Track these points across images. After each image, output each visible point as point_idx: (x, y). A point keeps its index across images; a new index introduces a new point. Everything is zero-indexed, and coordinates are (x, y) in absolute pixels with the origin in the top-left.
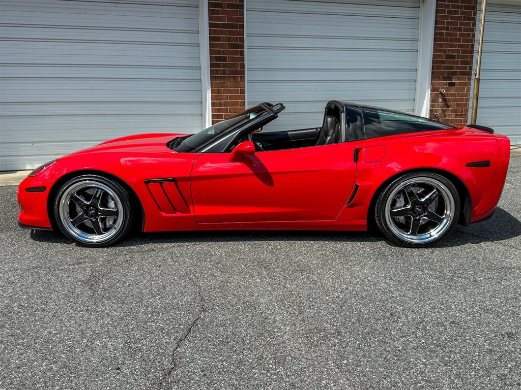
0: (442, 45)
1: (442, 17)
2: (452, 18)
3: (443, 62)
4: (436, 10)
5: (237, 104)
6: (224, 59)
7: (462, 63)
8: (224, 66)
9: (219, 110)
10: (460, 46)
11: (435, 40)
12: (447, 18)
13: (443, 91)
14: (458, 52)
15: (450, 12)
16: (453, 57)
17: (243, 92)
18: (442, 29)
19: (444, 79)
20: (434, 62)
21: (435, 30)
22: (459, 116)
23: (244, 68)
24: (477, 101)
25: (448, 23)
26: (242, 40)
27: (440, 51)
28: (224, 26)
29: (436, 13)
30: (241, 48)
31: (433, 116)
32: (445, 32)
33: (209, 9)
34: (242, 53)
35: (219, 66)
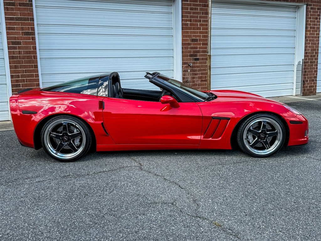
0: (187, 32)
1: (186, 13)
2: (194, 13)
3: (189, 44)
4: (182, 8)
5: (32, 76)
6: (19, 43)
7: (203, 44)
8: (19, 48)
9: (17, 81)
10: (200, 32)
11: (182, 29)
12: (190, 13)
13: (191, 64)
14: (200, 36)
15: (191, 9)
16: (196, 40)
17: (36, 67)
18: (186, 21)
19: (191, 56)
20: (183, 44)
21: (182, 22)
22: (204, 81)
23: (36, 49)
24: (210, 71)
25: (191, 17)
26: (33, 29)
27: (186, 36)
28: (17, 19)
29: (182, 10)
30: (33, 35)
31: (185, 82)
32: (189, 23)
33: (4, 7)
34: (34, 39)
35: (15, 48)
